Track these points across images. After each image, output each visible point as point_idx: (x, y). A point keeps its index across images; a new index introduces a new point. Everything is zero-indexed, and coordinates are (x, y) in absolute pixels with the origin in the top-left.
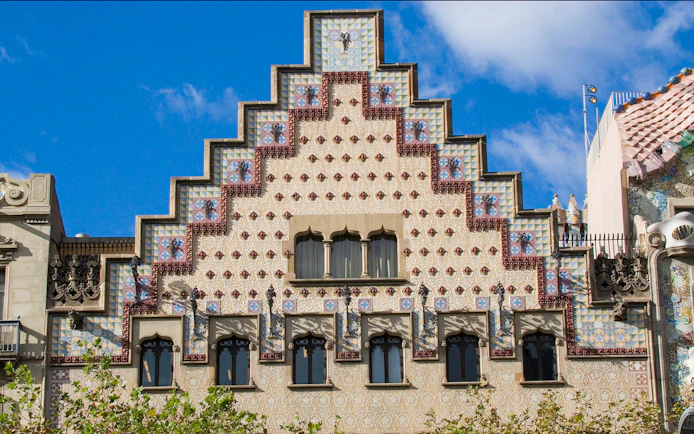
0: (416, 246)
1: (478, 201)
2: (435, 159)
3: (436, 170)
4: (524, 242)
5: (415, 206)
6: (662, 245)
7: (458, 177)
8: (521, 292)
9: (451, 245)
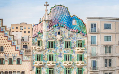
0: (5, 48)
1: (13, 43)
2: (8, 38)
3: (8, 39)
4: (17, 48)
5: (5, 43)
6: (33, 49)
7: (10, 40)
8: (17, 54)
9: (9, 48)
